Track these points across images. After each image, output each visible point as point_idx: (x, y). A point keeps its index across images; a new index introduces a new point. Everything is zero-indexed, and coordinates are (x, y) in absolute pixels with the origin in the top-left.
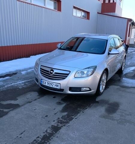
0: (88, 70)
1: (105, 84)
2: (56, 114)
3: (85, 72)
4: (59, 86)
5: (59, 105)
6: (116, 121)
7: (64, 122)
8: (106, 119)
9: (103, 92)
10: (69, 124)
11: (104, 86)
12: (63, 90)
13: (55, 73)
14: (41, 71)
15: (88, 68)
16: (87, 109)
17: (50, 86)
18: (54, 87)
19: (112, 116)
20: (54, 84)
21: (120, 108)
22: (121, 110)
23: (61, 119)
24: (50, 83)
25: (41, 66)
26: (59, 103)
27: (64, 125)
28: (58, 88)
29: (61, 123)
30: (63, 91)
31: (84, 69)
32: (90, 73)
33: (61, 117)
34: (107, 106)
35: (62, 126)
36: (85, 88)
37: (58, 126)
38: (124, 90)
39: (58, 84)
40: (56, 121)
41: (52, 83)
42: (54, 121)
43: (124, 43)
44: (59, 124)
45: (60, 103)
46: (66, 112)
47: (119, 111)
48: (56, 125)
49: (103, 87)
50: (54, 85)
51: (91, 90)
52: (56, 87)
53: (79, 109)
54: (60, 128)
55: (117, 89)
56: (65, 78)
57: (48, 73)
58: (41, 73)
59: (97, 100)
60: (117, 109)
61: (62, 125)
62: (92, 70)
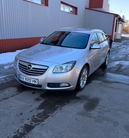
0: (66, 65)
1: (86, 79)
2: (32, 111)
3: (64, 68)
4: (37, 82)
6: (93, 119)
7: (39, 121)
8: (83, 116)
9: (84, 87)
10: (43, 123)
11: (85, 81)
12: (41, 85)
13: (33, 68)
14: (19, 66)
15: (67, 63)
16: (66, 105)
17: (28, 82)
18: (32, 83)
20: (32, 79)
21: (100, 104)
22: (100, 106)
23: (36, 117)
24: (28, 78)
25: (20, 60)
27: (38, 124)
28: (36, 83)
29: (35, 122)
30: (41, 87)
31: (62, 64)
32: (69, 68)
33: (37, 114)
34: (86, 102)
35: (36, 125)
36: (64, 84)
37: (32, 125)
38: (106, 85)
39: (36, 80)
40: (30, 120)
41: (30, 79)
42: (28, 119)
43: (108, 38)
44: (33, 122)
45: (38, 99)
46: (43, 109)
47: (98, 107)
48: (29, 124)
49: (83, 82)
50: (32, 81)
51: (70, 86)
52: (33, 83)
53: (57, 106)
54: (33, 127)
55: (99, 84)
56: (42, 74)
57: (26, 69)
58: (19, 68)
59: (77, 96)
60: (96, 106)
62: (71, 65)
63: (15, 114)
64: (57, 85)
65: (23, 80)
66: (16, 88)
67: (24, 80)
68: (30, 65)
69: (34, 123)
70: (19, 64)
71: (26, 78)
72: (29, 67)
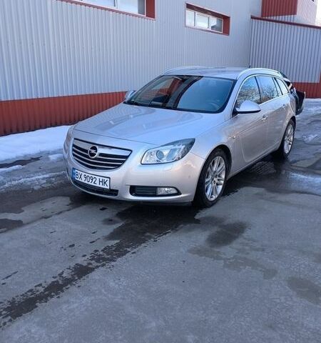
1: (222, 182)
2: (93, 242)
4: (108, 183)
5: (109, 224)
6: (222, 261)
7: (104, 259)
8: (201, 256)
10: (113, 263)
11: (221, 187)
12: (117, 191)
13: (101, 155)
14: (73, 150)
15: (173, 143)
16: (167, 235)
17: (89, 183)
18: (98, 185)
19: (218, 250)
20: (98, 178)
23: (101, 253)
24: (90, 176)
25: (75, 139)
26: (110, 221)
27: (103, 265)
28: (105, 187)
29: (98, 261)
30: (116, 195)
33: (103, 248)
35: (97, 267)
36: (166, 189)
37: (90, 266)
39: (106, 179)
40: (88, 256)
41: (93, 176)
42: (84, 256)
44: (93, 261)
46: (118, 239)
48: (85, 264)
50: (97, 182)
51: (181, 194)
52: (101, 186)
53: (148, 234)
54: (92, 270)
56: (119, 166)
57: (87, 156)
59: (197, 217)
61: (99, 264)
62: (183, 147)
63: (59, 246)
64: (152, 190)
65: (80, 180)
66: (69, 198)
67: (83, 180)
68: (94, 148)
69: (94, 264)
70: (74, 146)
71: (87, 175)
72: (93, 151)
